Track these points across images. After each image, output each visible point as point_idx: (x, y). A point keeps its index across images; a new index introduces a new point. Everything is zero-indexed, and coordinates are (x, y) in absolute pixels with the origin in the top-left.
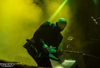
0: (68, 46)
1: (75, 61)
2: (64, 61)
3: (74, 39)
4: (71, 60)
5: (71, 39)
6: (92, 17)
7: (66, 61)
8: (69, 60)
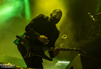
0: (62, 45)
1: (69, 62)
2: (58, 62)
3: (68, 37)
4: (65, 61)
5: (65, 38)
6: (89, 13)
7: (59, 62)
8: (63, 61)
